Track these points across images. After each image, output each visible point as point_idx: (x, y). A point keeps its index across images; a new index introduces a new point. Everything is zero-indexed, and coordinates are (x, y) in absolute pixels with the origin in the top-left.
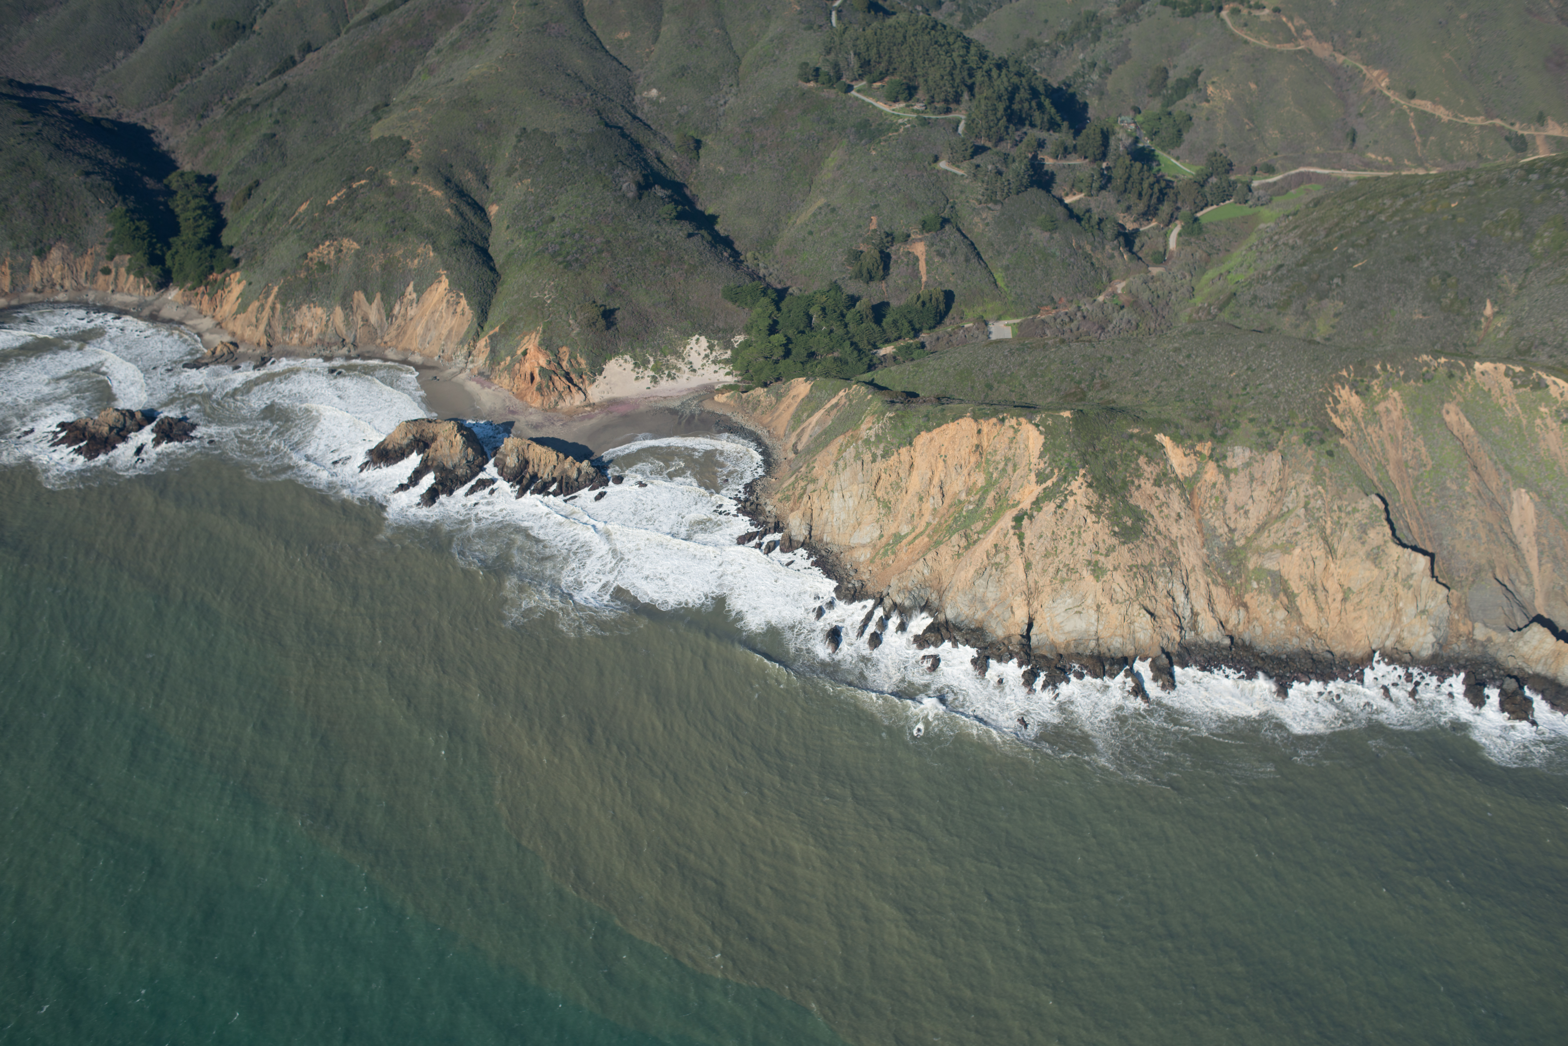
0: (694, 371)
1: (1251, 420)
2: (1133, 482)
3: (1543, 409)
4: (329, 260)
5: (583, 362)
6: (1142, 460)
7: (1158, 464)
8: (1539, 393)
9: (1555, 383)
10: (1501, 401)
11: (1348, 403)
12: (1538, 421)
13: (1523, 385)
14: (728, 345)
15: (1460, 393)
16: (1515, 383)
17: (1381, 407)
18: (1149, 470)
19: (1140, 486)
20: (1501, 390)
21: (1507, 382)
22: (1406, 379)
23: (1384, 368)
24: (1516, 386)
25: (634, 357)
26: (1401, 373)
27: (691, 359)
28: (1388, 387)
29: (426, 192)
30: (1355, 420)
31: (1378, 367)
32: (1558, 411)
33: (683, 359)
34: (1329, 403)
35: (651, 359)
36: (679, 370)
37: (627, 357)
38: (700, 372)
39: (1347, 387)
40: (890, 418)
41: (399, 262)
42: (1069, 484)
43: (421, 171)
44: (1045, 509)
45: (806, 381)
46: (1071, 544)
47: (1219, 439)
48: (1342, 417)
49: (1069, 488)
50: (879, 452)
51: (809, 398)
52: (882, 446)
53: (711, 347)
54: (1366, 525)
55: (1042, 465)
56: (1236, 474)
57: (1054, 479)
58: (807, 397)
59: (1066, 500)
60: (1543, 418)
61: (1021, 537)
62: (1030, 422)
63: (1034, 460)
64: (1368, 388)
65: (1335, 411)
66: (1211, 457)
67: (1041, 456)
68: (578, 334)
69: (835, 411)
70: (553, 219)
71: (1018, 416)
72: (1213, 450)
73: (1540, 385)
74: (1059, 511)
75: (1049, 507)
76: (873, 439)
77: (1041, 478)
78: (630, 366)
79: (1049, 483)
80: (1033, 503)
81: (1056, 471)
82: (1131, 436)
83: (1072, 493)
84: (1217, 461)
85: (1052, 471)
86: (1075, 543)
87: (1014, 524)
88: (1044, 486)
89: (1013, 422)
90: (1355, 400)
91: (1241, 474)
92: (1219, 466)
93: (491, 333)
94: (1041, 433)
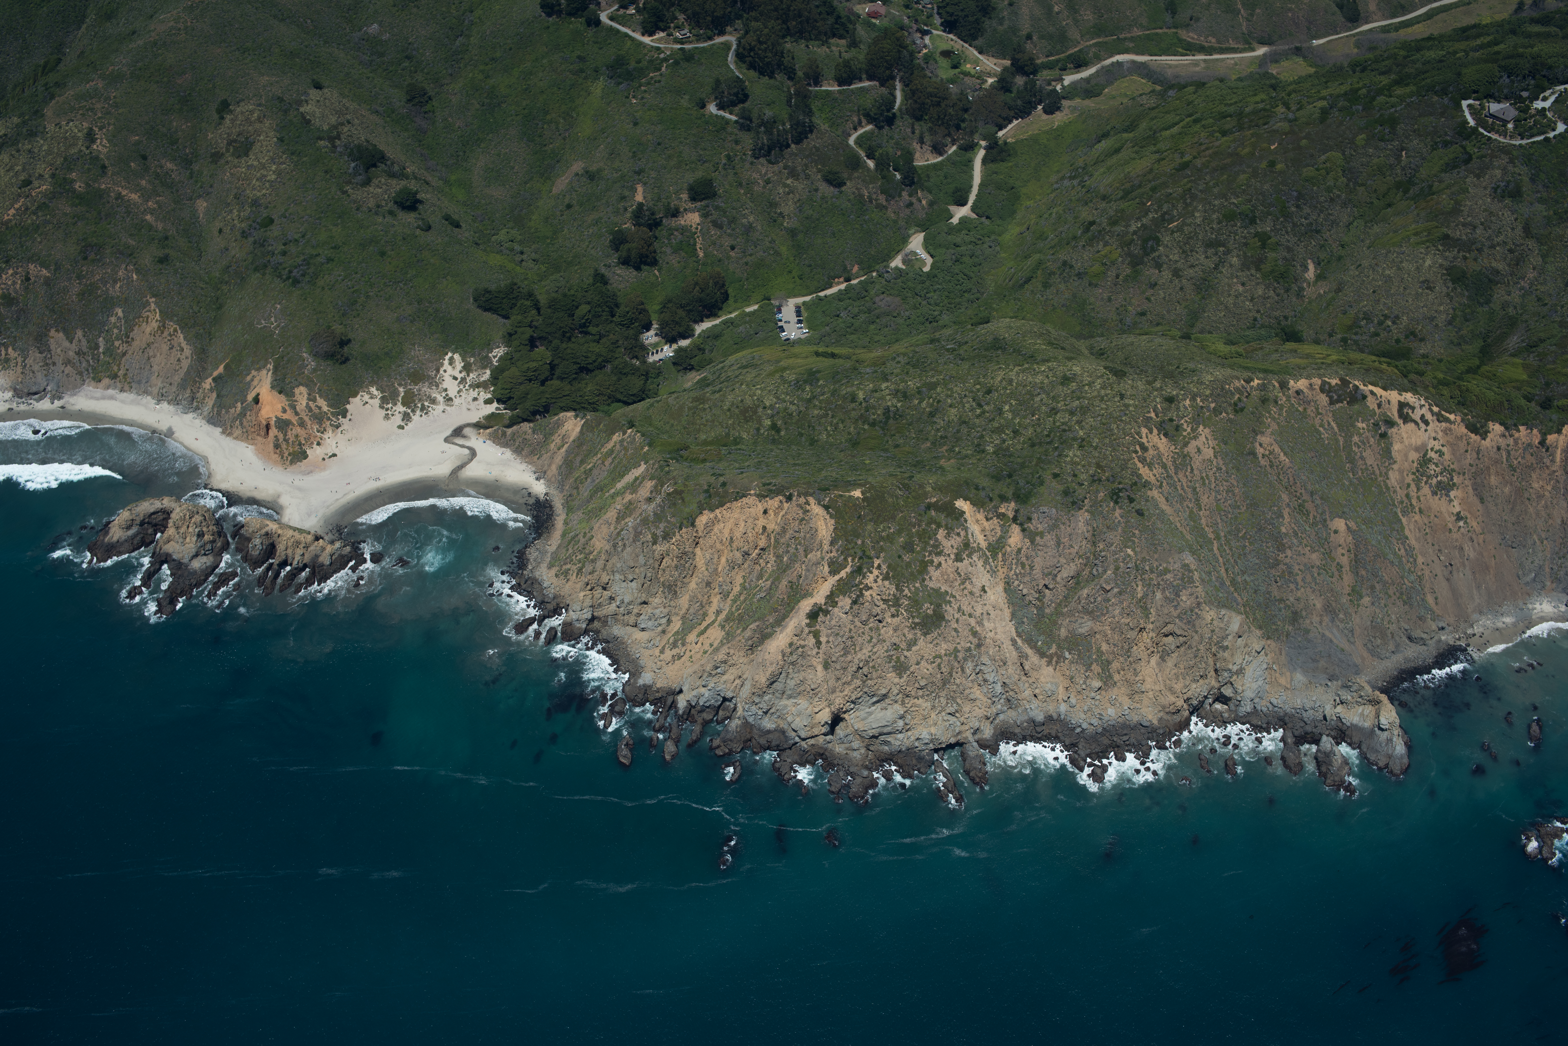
0: (451, 399)
2: (932, 561)
3: (1360, 425)
4: (16, 292)
5: (322, 403)
6: (941, 534)
7: (958, 534)
8: (1356, 407)
9: (1372, 392)
10: (1317, 421)
11: (1155, 447)
12: (1356, 439)
13: (1339, 400)
14: (485, 362)
15: (1274, 419)
16: (1331, 398)
17: (1191, 448)
18: (950, 544)
19: (939, 565)
20: (1317, 409)
21: (1323, 399)
22: (1217, 412)
23: (1194, 403)
24: (1332, 402)
25: (381, 390)
26: (1212, 406)
27: (446, 385)
28: (1198, 424)
30: (1164, 466)
31: (1187, 403)
32: (1376, 425)
33: (437, 386)
34: (1136, 452)
35: (401, 389)
36: (434, 401)
37: (373, 390)
38: (456, 401)
39: (1155, 431)
42: (864, 577)
44: (840, 604)
45: (576, 417)
46: (870, 641)
47: (1022, 499)
48: (1150, 466)
49: (865, 581)
50: (659, 533)
51: (580, 441)
52: (662, 526)
53: (467, 368)
55: (834, 554)
56: (1042, 538)
57: (848, 569)
58: (578, 438)
59: (862, 595)
60: (1360, 435)
61: (816, 635)
62: (819, 504)
63: (826, 547)
64: (1177, 428)
66: (1015, 519)
67: (832, 543)
68: (315, 370)
69: (610, 460)
71: (806, 494)
72: (1017, 511)
73: (1357, 398)
74: (856, 607)
75: (845, 602)
76: (651, 518)
77: (835, 568)
78: (376, 402)
79: (843, 574)
80: (828, 597)
81: (850, 559)
82: (929, 507)
83: (868, 588)
84: (1021, 525)
87: (808, 621)
89: (802, 500)
90: (1164, 443)
91: (1048, 537)
92: (1023, 530)
93: (215, 374)
94: (831, 517)
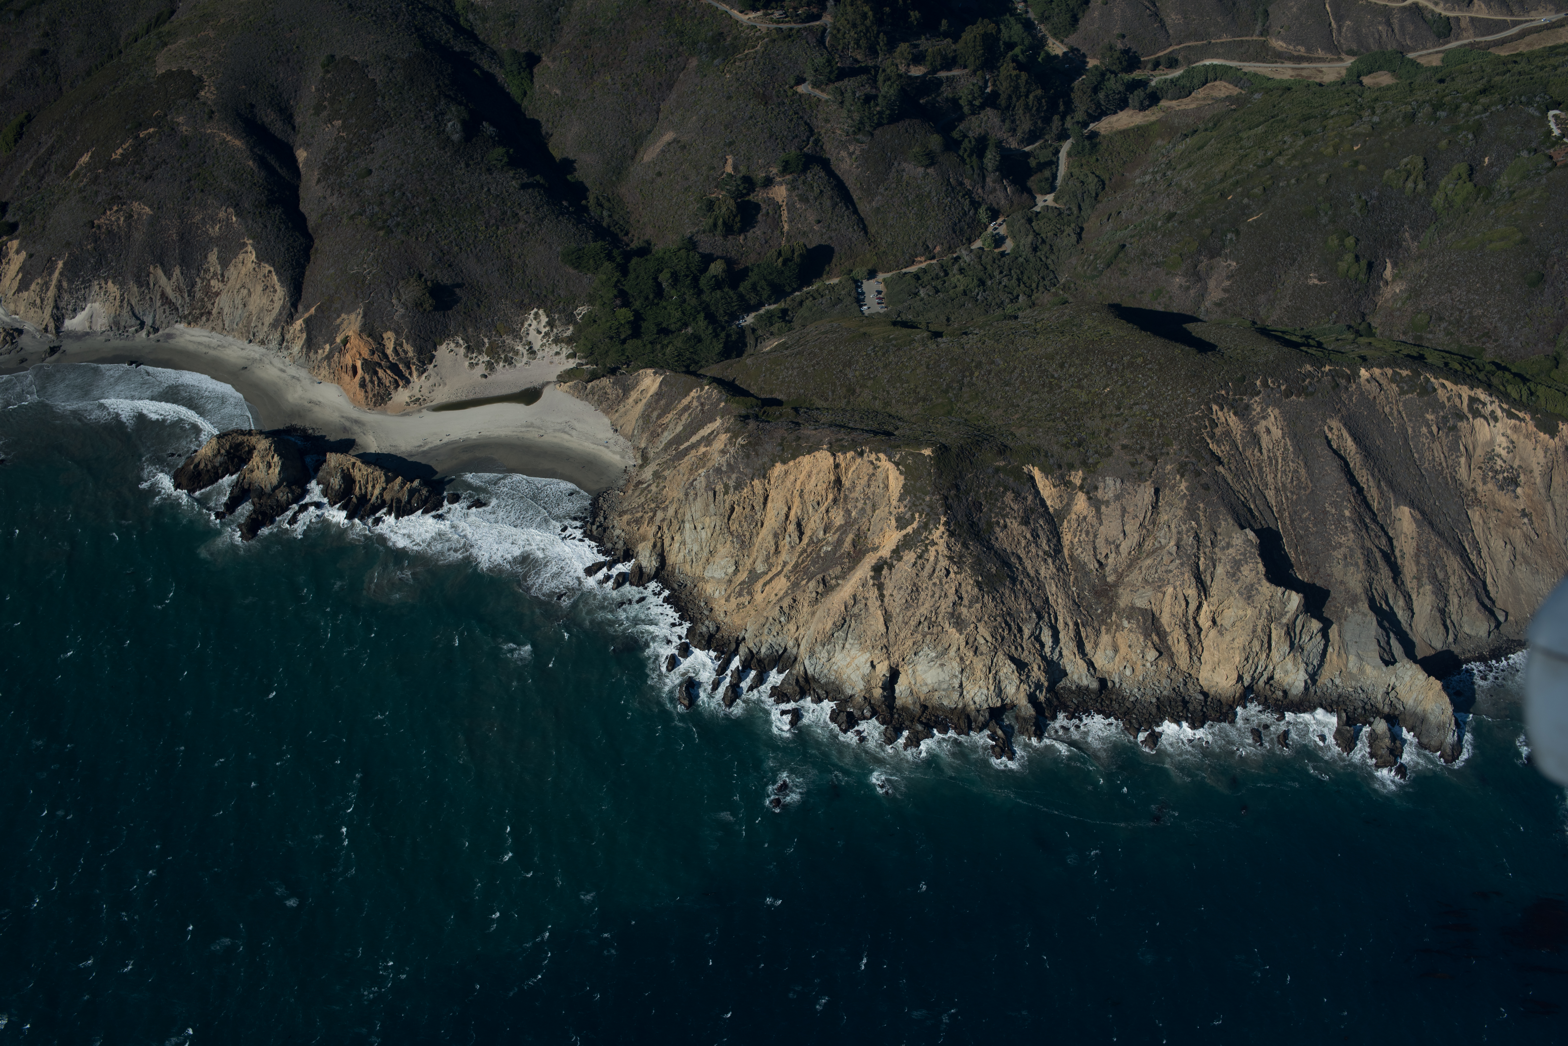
0: (534, 352)
1: (1124, 447)
2: (998, 523)
3: (1429, 417)
4: (119, 228)
5: (409, 348)
6: (1008, 497)
7: (1026, 499)
8: (1426, 398)
9: (1443, 386)
10: (1387, 409)
11: (1226, 426)
12: (1424, 430)
13: (1410, 391)
14: (569, 319)
15: (1344, 405)
16: (1401, 388)
17: (1260, 427)
18: (1016, 508)
19: (1005, 526)
20: (1387, 398)
21: (1394, 389)
22: (1288, 394)
23: (1265, 384)
24: (1402, 392)
25: (466, 339)
26: (1283, 388)
27: (530, 338)
28: (1268, 405)
29: (224, 142)
30: (1233, 443)
31: (1258, 383)
32: (1445, 417)
33: (521, 339)
34: (1206, 427)
35: (486, 340)
36: (517, 353)
37: (459, 340)
38: (540, 354)
39: (1225, 408)
40: (742, 446)
41: (198, 228)
42: (930, 533)
43: (217, 115)
44: (905, 558)
45: (655, 373)
46: (932, 596)
47: (1090, 469)
48: (1218, 443)
49: (930, 537)
50: (731, 483)
51: (658, 397)
52: (734, 476)
53: (551, 324)
54: (1240, 560)
55: (902, 509)
56: (1107, 507)
57: (915, 525)
59: (927, 550)
61: (880, 587)
62: (890, 460)
63: (894, 503)
64: (1248, 407)
65: (1212, 437)
66: (1081, 488)
67: (900, 500)
68: (403, 316)
70: (370, 172)
71: (878, 451)
72: (1084, 479)
73: (1427, 390)
74: (919, 562)
75: (910, 556)
76: (724, 469)
77: (902, 523)
78: (462, 351)
79: (909, 529)
80: (893, 551)
81: (917, 515)
82: (997, 470)
83: (934, 543)
84: (1088, 493)
85: (913, 516)
86: (937, 595)
87: (872, 574)
88: (904, 532)
89: (873, 457)
90: (1233, 420)
91: (1113, 506)
92: (1089, 498)
93: (307, 315)
94: (901, 473)
